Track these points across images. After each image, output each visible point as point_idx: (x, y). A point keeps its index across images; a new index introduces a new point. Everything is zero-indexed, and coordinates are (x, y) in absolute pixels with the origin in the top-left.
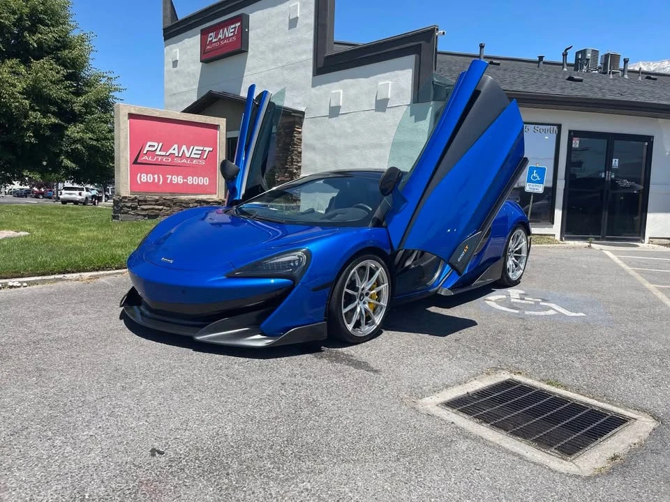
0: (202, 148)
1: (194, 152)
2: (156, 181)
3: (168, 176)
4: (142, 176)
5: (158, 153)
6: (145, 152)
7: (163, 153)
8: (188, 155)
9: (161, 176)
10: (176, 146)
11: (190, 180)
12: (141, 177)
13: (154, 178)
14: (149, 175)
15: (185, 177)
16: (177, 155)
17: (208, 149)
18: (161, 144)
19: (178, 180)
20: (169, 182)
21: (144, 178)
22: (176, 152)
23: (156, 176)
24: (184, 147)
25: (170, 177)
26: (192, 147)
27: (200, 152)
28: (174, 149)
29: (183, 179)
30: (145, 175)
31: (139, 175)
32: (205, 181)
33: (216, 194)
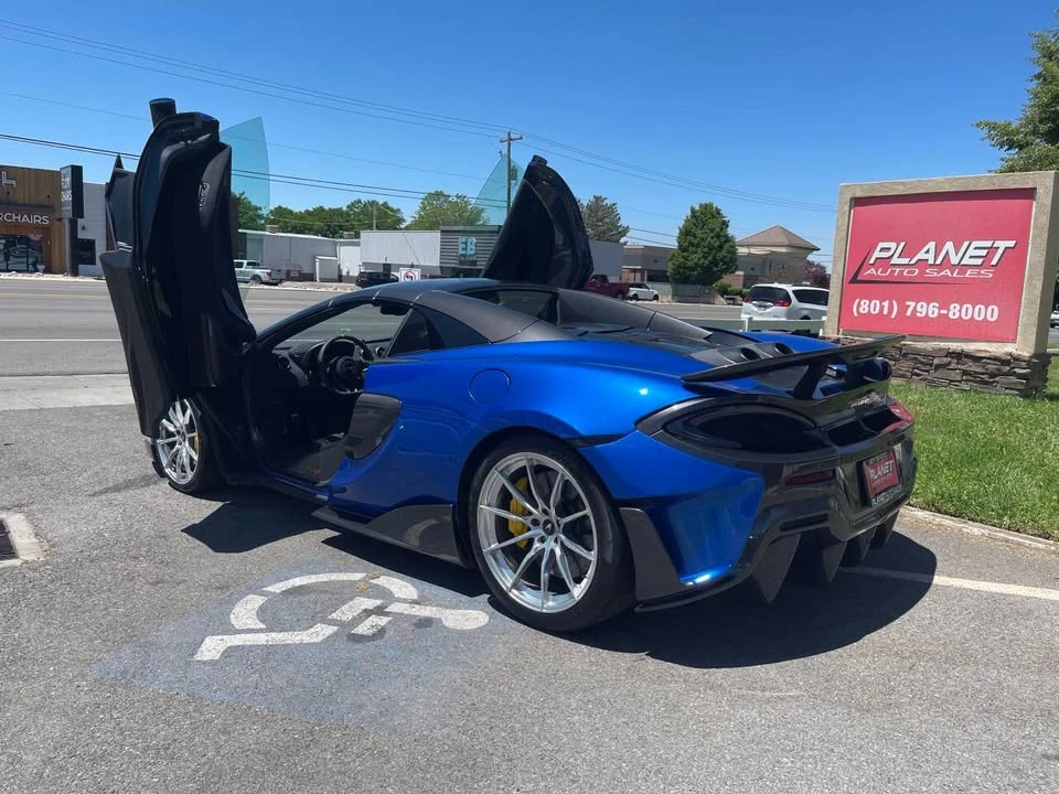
0: (988, 244)
1: (971, 252)
2: (885, 312)
3: (908, 303)
4: (862, 303)
5: (895, 260)
6: (872, 261)
7: (905, 261)
8: (954, 260)
9: (895, 303)
10: (932, 245)
11: (954, 311)
12: (859, 305)
13: (882, 308)
14: (873, 302)
15: (944, 305)
16: (931, 262)
17: (1002, 245)
18: (902, 244)
19: (928, 310)
20: (909, 313)
21: (865, 306)
22: (930, 258)
23: (886, 304)
24: (949, 246)
25: (912, 304)
26: (966, 244)
27: (984, 252)
28: (927, 252)
29: (940, 308)
30: (867, 302)
31: (857, 301)
32: (991, 313)
33: (1014, 341)
